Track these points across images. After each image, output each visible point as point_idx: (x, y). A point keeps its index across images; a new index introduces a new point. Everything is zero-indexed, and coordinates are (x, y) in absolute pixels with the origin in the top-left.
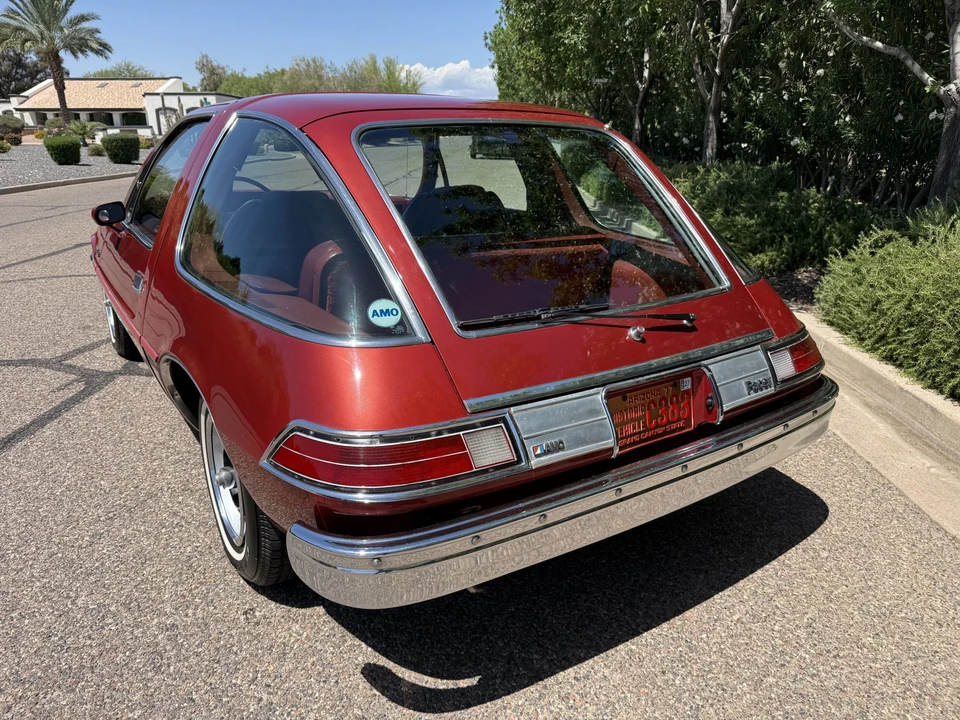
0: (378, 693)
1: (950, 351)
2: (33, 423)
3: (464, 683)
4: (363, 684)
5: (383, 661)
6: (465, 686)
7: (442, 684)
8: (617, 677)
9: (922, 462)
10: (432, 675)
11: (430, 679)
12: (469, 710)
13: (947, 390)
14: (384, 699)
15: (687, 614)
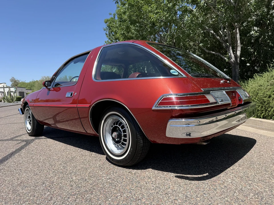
0: (185, 180)
1: (260, 107)
2: (16, 150)
3: (205, 175)
4: (178, 179)
5: (178, 175)
6: (206, 175)
7: (200, 176)
8: (241, 168)
9: (265, 131)
10: (195, 175)
11: (195, 176)
12: (212, 179)
13: (262, 117)
14: (187, 181)
15: (244, 157)
